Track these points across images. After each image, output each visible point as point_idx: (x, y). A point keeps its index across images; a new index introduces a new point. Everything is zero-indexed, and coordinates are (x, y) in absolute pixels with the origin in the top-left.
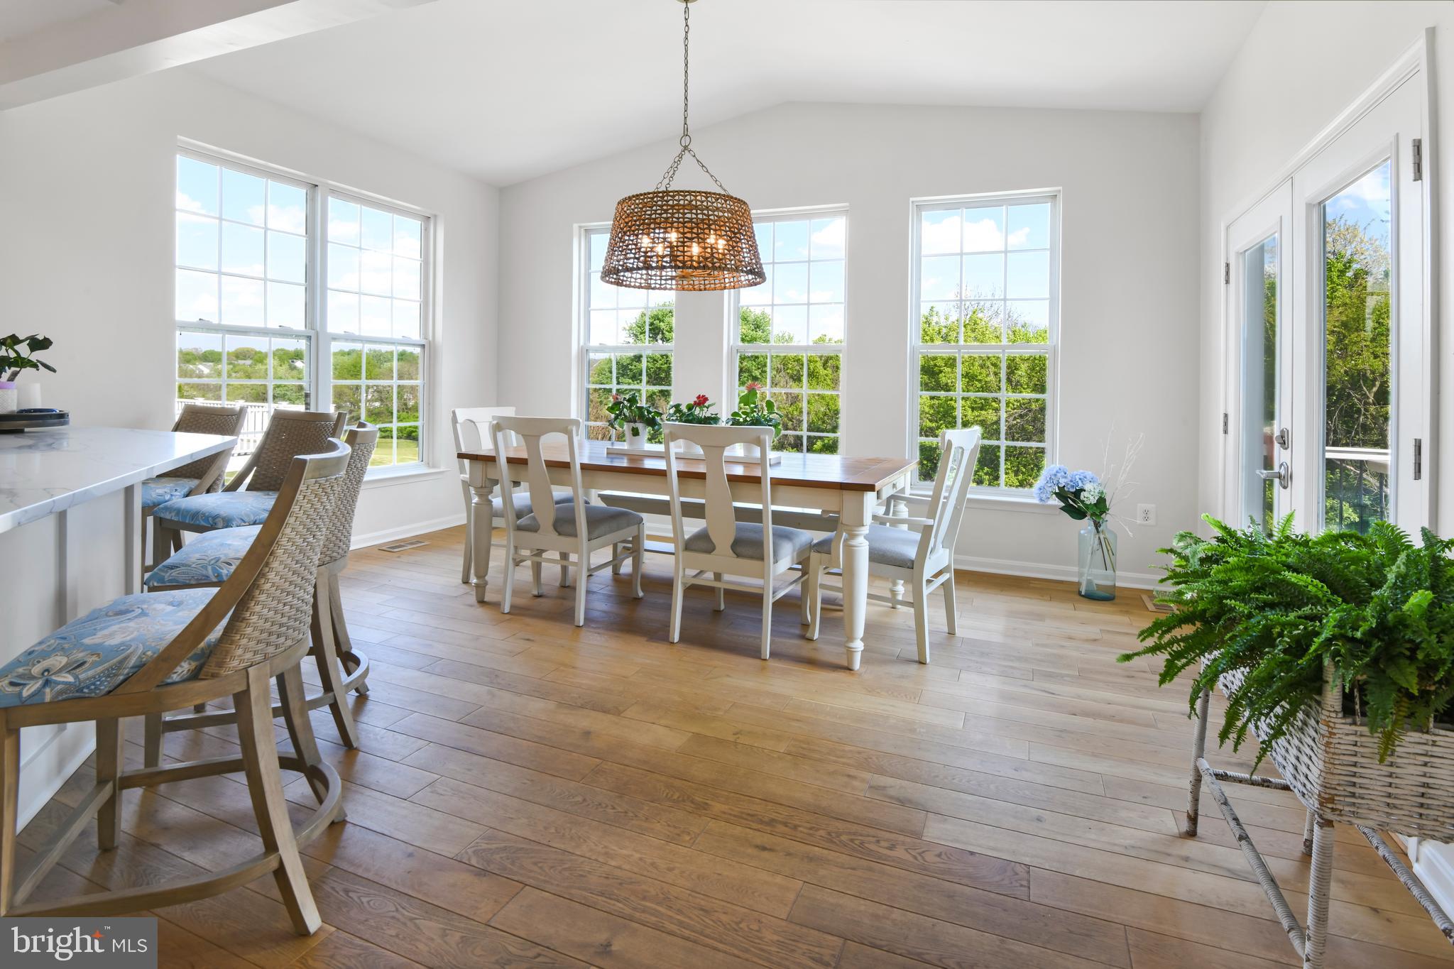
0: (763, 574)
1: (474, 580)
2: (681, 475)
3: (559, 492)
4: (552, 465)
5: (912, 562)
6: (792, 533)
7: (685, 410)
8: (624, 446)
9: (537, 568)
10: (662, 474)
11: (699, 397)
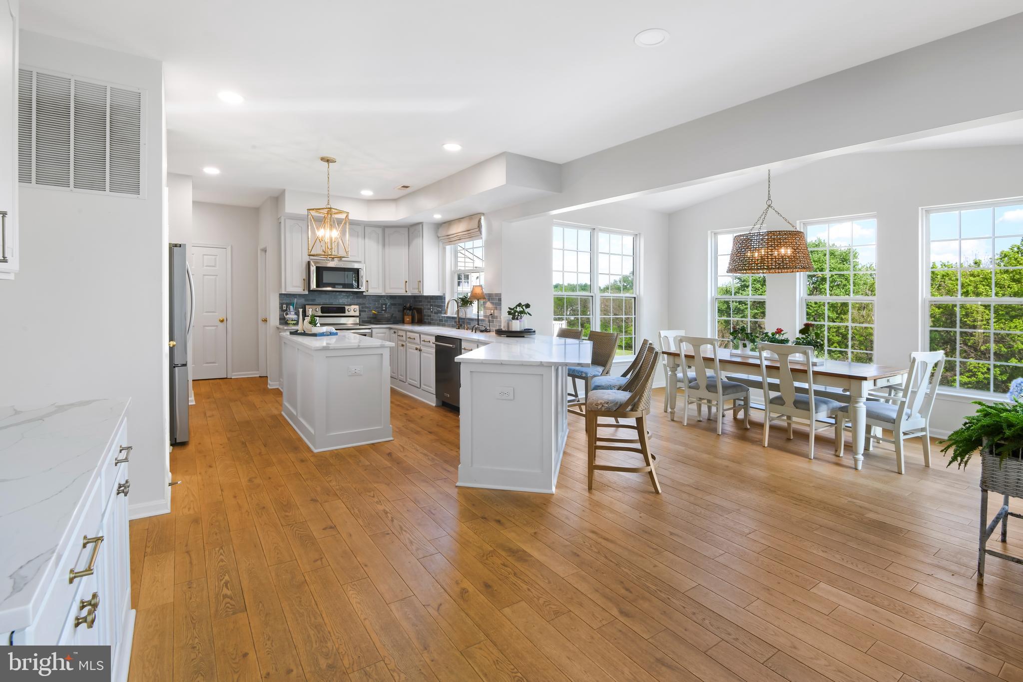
0: (809, 417)
1: (669, 410)
2: (767, 367)
3: (710, 372)
4: (705, 359)
5: (894, 420)
6: (828, 401)
7: (771, 336)
8: (739, 352)
9: (699, 407)
10: (758, 366)
11: (778, 329)
